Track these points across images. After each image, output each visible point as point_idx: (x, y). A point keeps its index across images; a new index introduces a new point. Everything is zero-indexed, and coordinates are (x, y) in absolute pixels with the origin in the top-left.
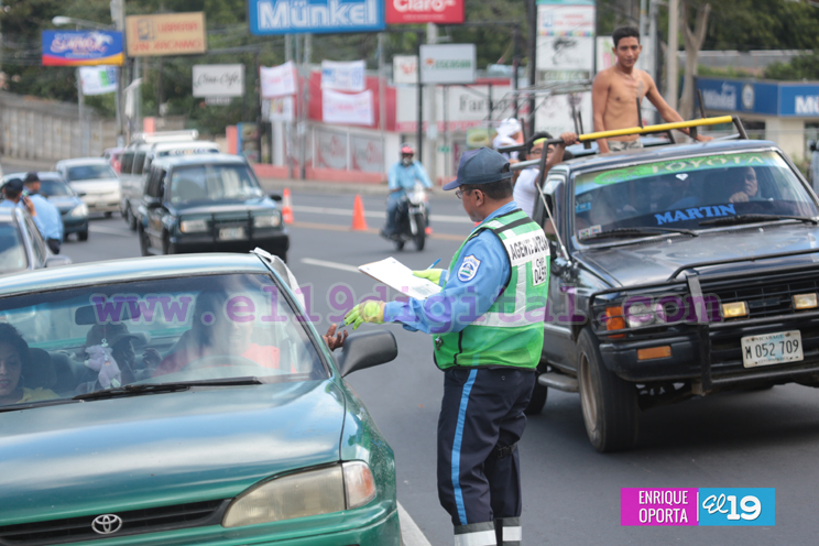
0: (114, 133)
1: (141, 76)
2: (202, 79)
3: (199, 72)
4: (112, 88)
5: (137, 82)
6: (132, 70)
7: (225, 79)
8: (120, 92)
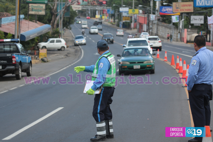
0: (178, 32)
1: (184, 18)
2: (193, 19)
3: (192, 17)
4: (178, 21)
5: (183, 20)
6: (182, 16)
7: (199, 19)
8: (179, 22)
